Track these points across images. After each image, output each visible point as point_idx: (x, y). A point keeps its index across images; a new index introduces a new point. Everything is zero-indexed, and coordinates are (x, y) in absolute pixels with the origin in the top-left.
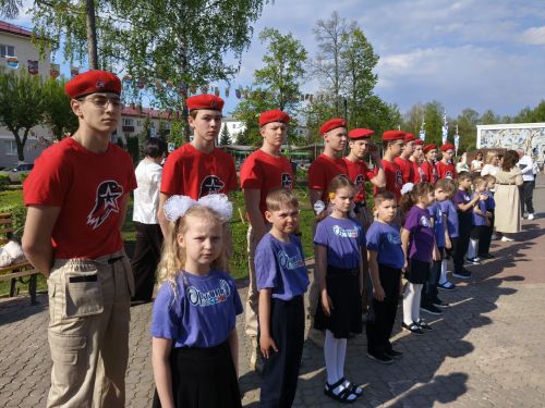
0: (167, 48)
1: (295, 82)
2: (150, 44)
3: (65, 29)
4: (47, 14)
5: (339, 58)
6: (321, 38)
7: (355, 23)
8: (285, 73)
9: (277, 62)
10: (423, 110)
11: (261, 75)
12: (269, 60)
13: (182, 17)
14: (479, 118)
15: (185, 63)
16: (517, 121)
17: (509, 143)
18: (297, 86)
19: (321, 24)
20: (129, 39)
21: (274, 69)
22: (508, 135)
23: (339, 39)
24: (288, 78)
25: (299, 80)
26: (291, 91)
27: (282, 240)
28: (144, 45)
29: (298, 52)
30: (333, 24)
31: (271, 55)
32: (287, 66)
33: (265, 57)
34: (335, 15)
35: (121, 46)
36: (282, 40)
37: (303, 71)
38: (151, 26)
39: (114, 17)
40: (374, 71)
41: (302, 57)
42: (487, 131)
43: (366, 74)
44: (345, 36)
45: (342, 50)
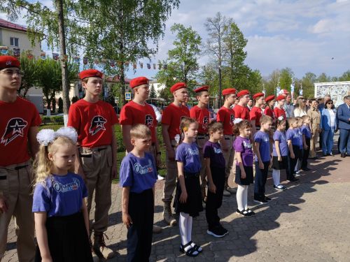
0: (111, 38)
1: (194, 58)
2: (100, 35)
3: (47, 27)
4: (35, 18)
5: (222, 41)
6: (210, 29)
7: (232, 19)
8: (187, 52)
9: (182, 45)
10: (279, 74)
11: (172, 54)
12: (178, 44)
13: (120, 18)
14: (316, 78)
15: (122, 47)
16: (341, 80)
17: (335, 94)
18: (195, 60)
19: (210, 20)
20: (87, 33)
21: (181, 50)
22: (335, 89)
23: (221, 30)
24: (190, 55)
25: (197, 56)
26: (192, 64)
27: (138, 156)
28: (96, 36)
29: (196, 38)
30: (218, 20)
31: (179, 41)
32: (189, 47)
33: (175, 42)
34: (219, 14)
35: (82, 37)
36: (185, 31)
37: (198, 51)
38: (100, 24)
39: (77, 19)
40: (244, 50)
41: (198, 41)
42: (321, 87)
43: (239, 51)
44: (226, 28)
45: (224, 36)
